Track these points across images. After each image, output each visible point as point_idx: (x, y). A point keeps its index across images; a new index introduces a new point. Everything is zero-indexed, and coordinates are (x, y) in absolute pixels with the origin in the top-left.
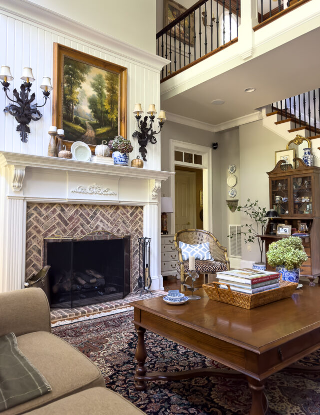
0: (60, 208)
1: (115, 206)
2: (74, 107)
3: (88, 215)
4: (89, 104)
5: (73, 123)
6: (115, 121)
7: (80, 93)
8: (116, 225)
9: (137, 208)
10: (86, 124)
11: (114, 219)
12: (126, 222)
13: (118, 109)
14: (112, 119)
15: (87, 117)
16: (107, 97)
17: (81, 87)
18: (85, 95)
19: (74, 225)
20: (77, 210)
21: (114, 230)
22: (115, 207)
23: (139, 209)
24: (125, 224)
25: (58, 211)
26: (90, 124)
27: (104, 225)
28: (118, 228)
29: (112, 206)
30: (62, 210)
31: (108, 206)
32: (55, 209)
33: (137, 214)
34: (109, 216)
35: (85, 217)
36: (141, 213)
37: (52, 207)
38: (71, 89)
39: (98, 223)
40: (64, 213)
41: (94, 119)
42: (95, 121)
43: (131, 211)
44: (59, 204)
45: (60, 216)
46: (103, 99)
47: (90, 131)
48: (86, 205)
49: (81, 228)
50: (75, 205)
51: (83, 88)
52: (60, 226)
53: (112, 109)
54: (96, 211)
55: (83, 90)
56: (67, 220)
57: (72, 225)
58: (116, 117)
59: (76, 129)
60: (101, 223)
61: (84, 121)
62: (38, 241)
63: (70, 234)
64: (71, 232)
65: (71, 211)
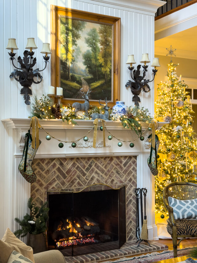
0: (59, 163)
1: (109, 157)
3: (84, 167)
4: (84, 60)
5: (70, 81)
6: (109, 73)
7: (75, 50)
8: (110, 176)
9: (130, 157)
10: (81, 81)
11: (108, 170)
12: (119, 172)
13: (111, 61)
14: (106, 72)
15: (82, 73)
16: (101, 50)
17: (76, 45)
18: (80, 52)
19: (72, 178)
20: (74, 163)
21: (108, 181)
23: (133, 159)
24: (119, 174)
25: (58, 165)
26: (85, 79)
27: (99, 176)
28: (113, 178)
30: (61, 164)
31: (102, 158)
32: (55, 164)
33: (130, 164)
34: (103, 168)
35: (82, 170)
36: (135, 162)
37: (52, 161)
39: (94, 174)
40: (63, 167)
41: (88, 74)
42: (90, 76)
43: (124, 161)
44: (58, 159)
45: (59, 169)
46: (97, 54)
47: (85, 86)
48: (82, 158)
49: (78, 180)
50: (72, 159)
52: (60, 179)
53: (106, 62)
54: (91, 163)
55: (79, 47)
56: (65, 173)
57: (69, 178)
58: (110, 69)
59: (73, 86)
60: (96, 174)
61: (80, 77)
62: (40, 193)
63: (68, 186)
64: (69, 184)
65: (69, 164)
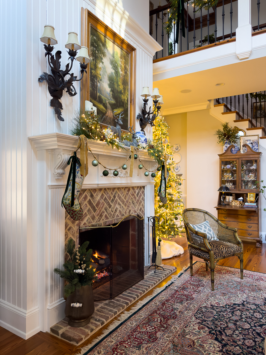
0: (89, 194)
1: (127, 187)
2: (98, 84)
3: (110, 197)
4: (109, 82)
5: (97, 101)
6: (126, 102)
7: (102, 69)
8: (128, 207)
9: (141, 188)
10: (107, 104)
11: (127, 200)
12: (134, 203)
13: (128, 91)
14: (124, 100)
15: (108, 96)
16: (121, 76)
17: (103, 63)
18: (106, 72)
19: (100, 211)
20: (102, 194)
21: (127, 212)
22: (128, 189)
23: (142, 189)
24: (134, 204)
25: (89, 198)
26: (110, 104)
27: (120, 207)
28: (130, 209)
29: (126, 187)
30: (92, 196)
31: (123, 188)
32: (86, 196)
33: (141, 194)
34: (123, 198)
35: (108, 201)
36: (143, 192)
37: (84, 193)
38: (96, 64)
39: (117, 206)
40: (93, 199)
41: (112, 98)
42: (113, 101)
43: (137, 192)
44: (89, 190)
45: (90, 202)
46: (118, 78)
47: (110, 111)
48: (108, 189)
49: (106, 213)
50: (100, 189)
51: (104, 64)
52: (90, 213)
53: (124, 89)
54: (115, 194)
55: (105, 66)
56: (95, 206)
57: (99, 211)
58: (127, 98)
59: (100, 109)
60: (119, 205)
61: (106, 100)
62: (72, 232)
63: (97, 220)
64: (98, 218)
65: (98, 195)
